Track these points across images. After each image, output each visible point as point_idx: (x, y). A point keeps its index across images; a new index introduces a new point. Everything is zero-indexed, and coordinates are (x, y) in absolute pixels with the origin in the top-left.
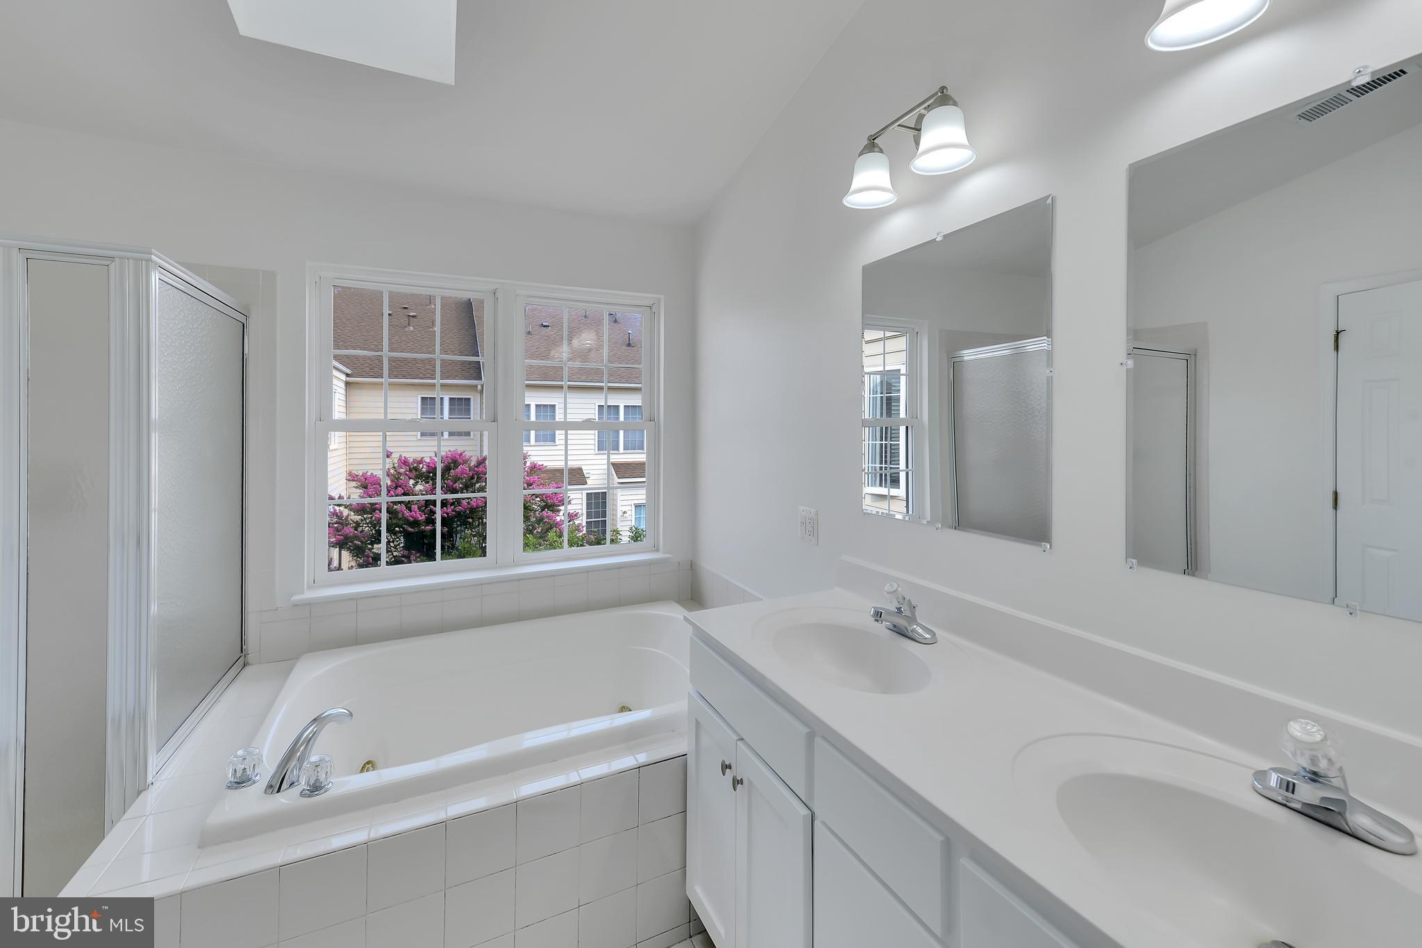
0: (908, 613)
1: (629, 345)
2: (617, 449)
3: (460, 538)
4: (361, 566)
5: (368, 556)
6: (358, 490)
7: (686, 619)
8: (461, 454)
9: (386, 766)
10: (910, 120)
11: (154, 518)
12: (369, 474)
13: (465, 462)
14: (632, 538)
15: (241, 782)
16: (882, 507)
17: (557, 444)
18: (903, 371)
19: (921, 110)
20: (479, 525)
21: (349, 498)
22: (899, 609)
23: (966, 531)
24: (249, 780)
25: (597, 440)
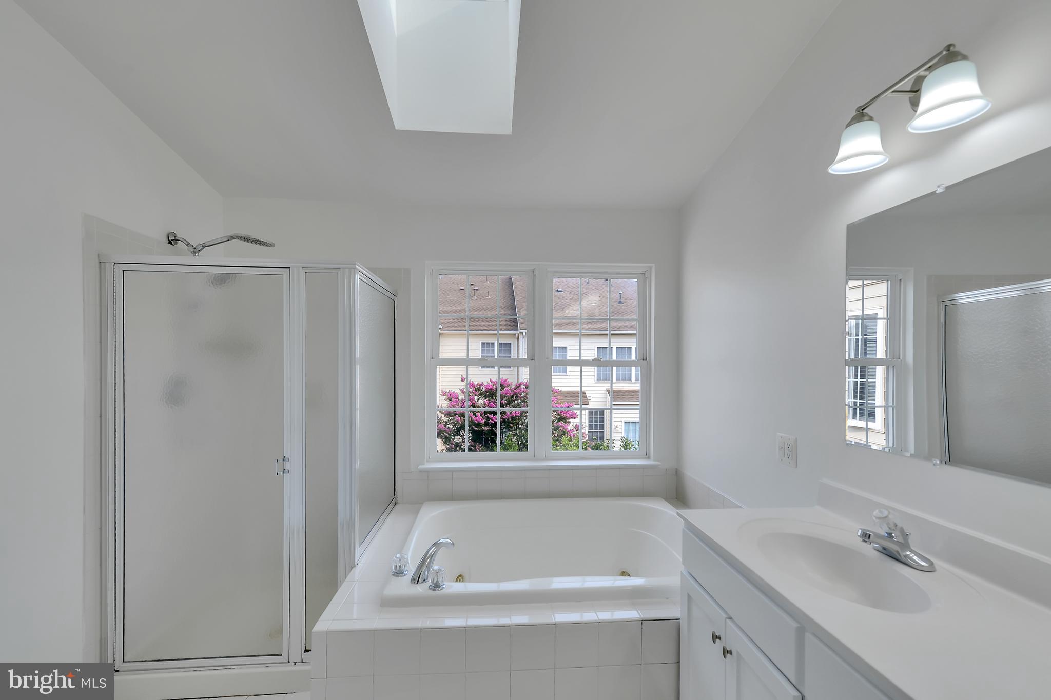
0: (901, 540)
1: (620, 302)
2: (630, 379)
3: (505, 437)
4: (449, 450)
5: (452, 444)
6: (446, 402)
7: (678, 514)
8: (506, 381)
9: (470, 581)
10: (907, 84)
11: (357, 413)
12: (452, 392)
13: (508, 386)
14: (623, 446)
15: (399, 573)
16: (860, 438)
17: (568, 374)
18: (881, 314)
19: (921, 72)
20: (517, 428)
21: (441, 407)
22: (890, 535)
23: (956, 466)
24: (403, 573)
25: (596, 372)
